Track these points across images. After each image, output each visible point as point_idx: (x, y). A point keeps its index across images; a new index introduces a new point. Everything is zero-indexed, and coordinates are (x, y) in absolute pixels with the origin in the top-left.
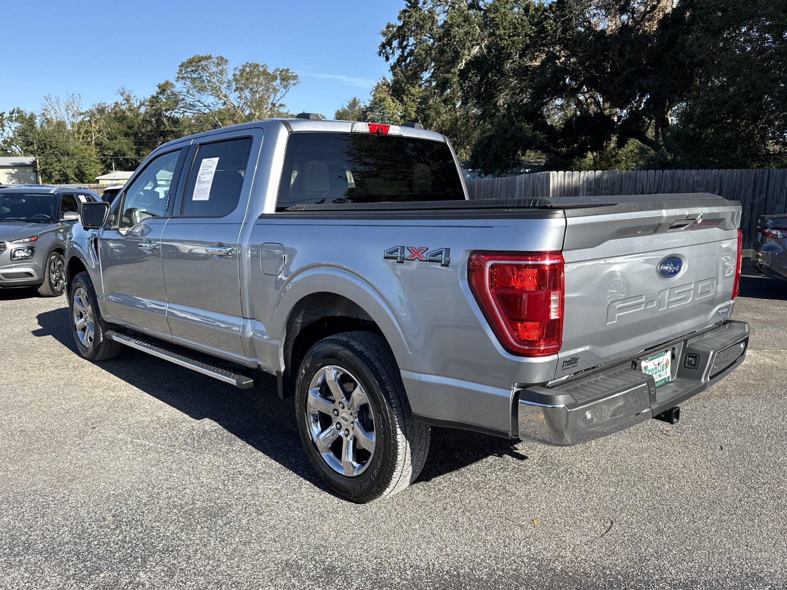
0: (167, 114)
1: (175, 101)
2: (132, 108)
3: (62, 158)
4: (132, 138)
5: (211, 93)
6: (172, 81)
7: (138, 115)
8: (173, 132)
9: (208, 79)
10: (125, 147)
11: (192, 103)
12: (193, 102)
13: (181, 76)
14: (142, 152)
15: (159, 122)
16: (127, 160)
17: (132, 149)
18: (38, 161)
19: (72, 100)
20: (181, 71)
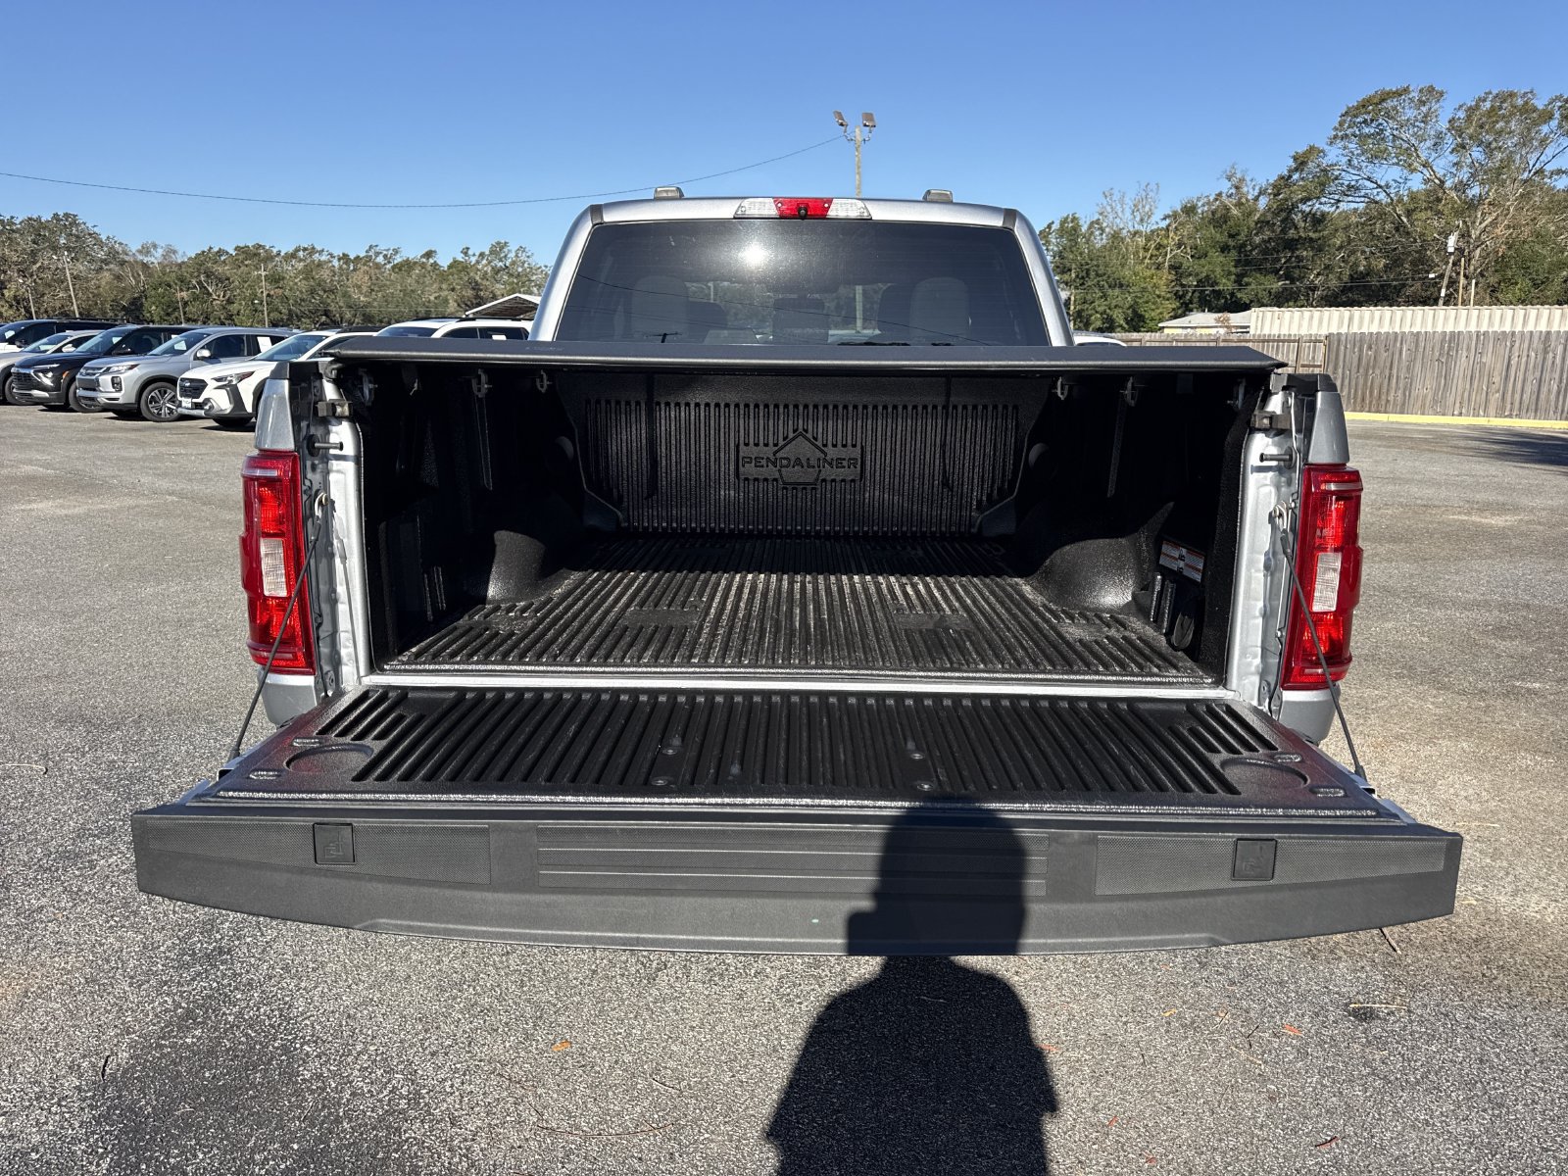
0: (1306, 208)
1: (1324, 180)
2: (1244, 200)
3: (1110, 292)
4: (1234, 254)
5: (1395, 160)
6: (1322, 144)
7: (1250, 214)
8: (1311, 240)
9: (1395, 132)
10: (1218, 270)
11: (1353, 183)
12: (1357, 181)
13: (1340, 134)
14: (1246, 279)
15: (1288, 222)
16: (1218, 294)
17: (1230, 273)
18: (1073, 298)
19: (1144, 194)
20: (1341, 124)
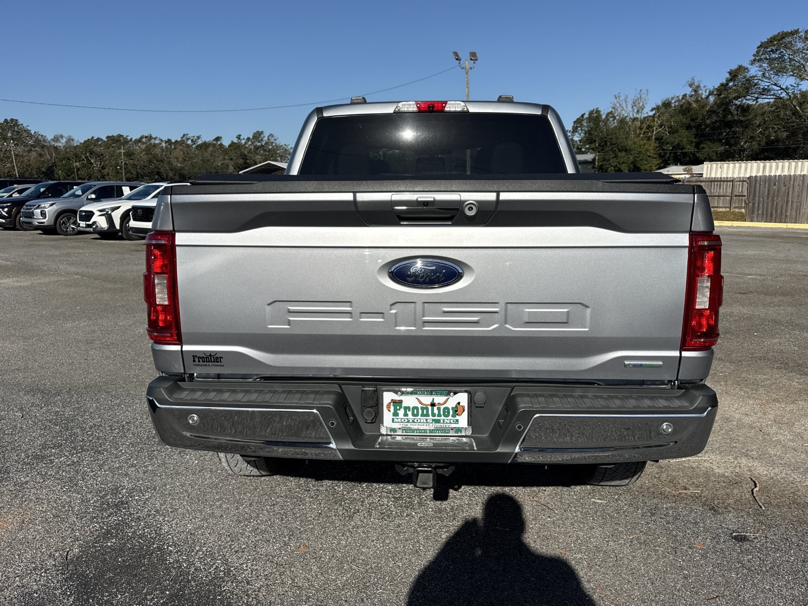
0: (737, 102)
1: (749, 86)
2: (699, 99)
3: (619, 154)
4: (694, 130)
5: (791, 73)
6: (746, 64)
7: (703, 107)
8: (741, 121)
9: (791, 57)
10: (685, 140)
11: (766, 87)
12: (768, 86)
13: (757, 58)
14: (702, 146)
15: (727, 111)
16: (685, 154)
17: (692, 142)
18: (597, 158)
19: (639, 96)
20: (758, 52)
